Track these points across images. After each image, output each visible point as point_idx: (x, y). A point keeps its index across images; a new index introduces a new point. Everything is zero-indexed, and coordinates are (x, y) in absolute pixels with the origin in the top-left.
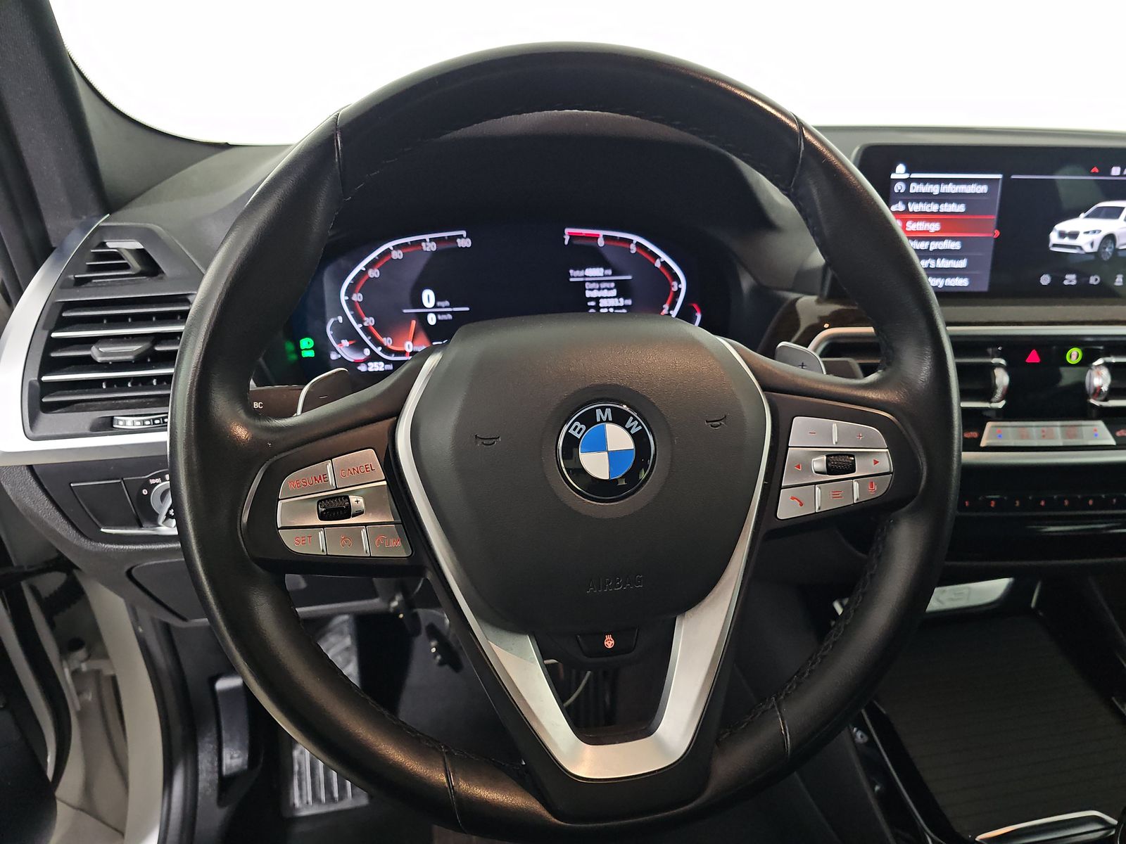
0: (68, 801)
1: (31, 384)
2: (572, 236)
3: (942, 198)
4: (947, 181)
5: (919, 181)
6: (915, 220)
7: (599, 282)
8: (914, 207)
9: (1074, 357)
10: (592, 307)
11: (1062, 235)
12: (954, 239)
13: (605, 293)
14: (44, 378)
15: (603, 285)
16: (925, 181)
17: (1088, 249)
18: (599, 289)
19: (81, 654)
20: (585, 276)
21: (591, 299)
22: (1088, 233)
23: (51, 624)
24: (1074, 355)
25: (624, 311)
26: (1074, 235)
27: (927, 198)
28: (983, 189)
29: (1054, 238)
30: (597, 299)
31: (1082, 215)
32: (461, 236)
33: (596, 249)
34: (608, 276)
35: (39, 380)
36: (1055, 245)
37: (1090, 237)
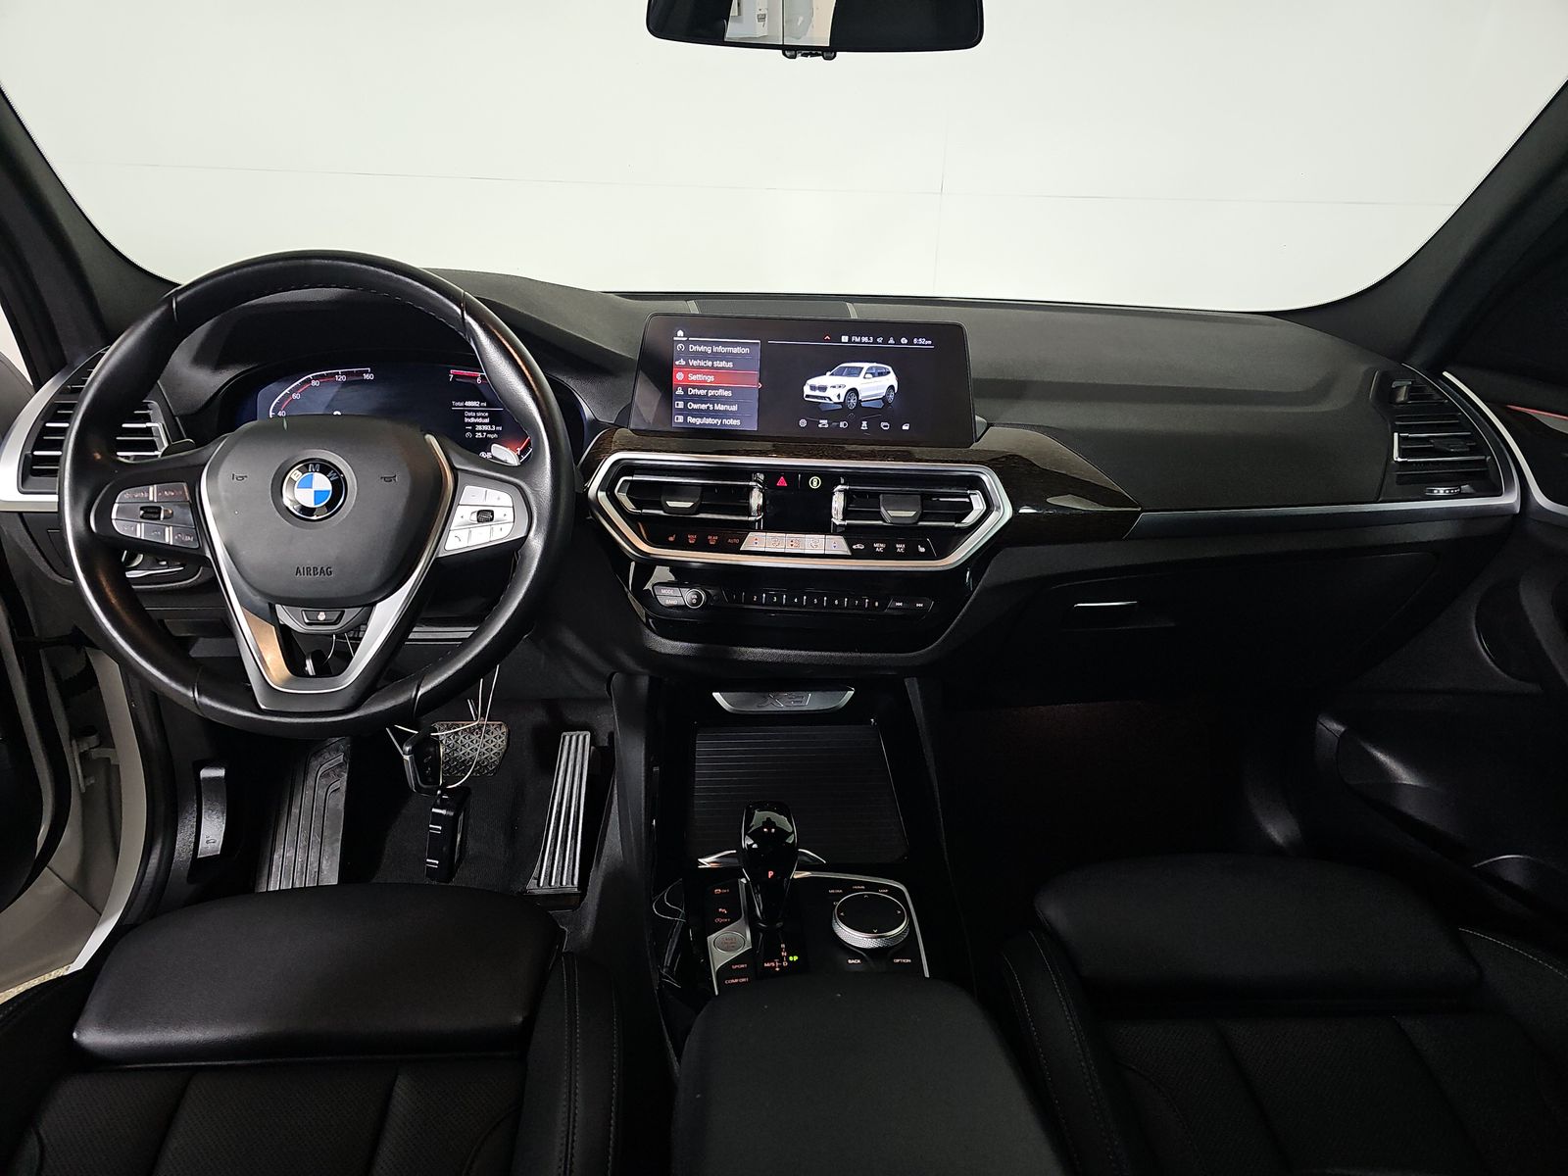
0: (64, 879)
1: (26, 456)
2: (455, 376)
3: (715, 356)
4: (718, 344)
5: (695, 343)
6: (695, 373)
7: (476, 411)
8: (693, 363)
9: (815, 484)
10: (468, 430)
11: (813, 388)
12: (726, 389)
13: (480, 420)
14: (36, 453)
15: (479, 414)
16: (700, 343)
17: (836, 400)
18: (475, 417)
19: (93, 739)
20: (465, 406)
21: (469, 424)
22: (834, 387)
23: (66, 707)
24: (815, 483)
25: (495, 436)
26: (823, 389)
27: (703, 356)
28: (746, 350)
29: (807, 390)
30: (474, 425)
31: (829, 373)
32: (366, 372)
33: (475, 386)
34: (484, 407)
35: (32, 453)
36: (808, 396)
37: (837, 391)
